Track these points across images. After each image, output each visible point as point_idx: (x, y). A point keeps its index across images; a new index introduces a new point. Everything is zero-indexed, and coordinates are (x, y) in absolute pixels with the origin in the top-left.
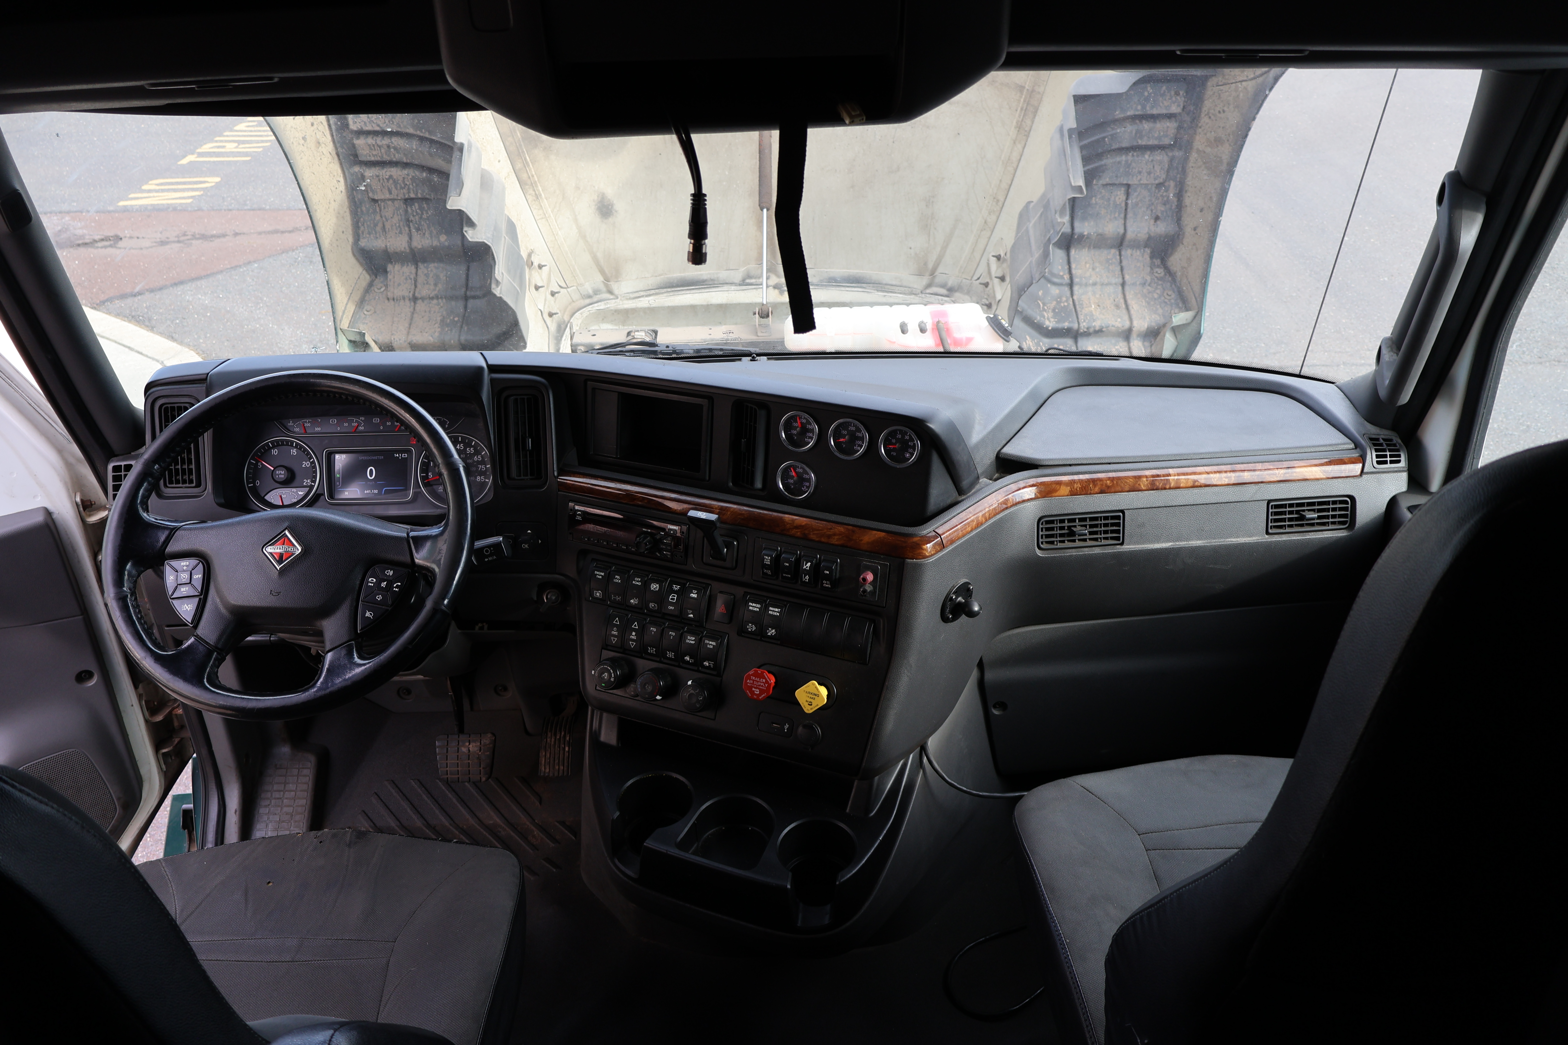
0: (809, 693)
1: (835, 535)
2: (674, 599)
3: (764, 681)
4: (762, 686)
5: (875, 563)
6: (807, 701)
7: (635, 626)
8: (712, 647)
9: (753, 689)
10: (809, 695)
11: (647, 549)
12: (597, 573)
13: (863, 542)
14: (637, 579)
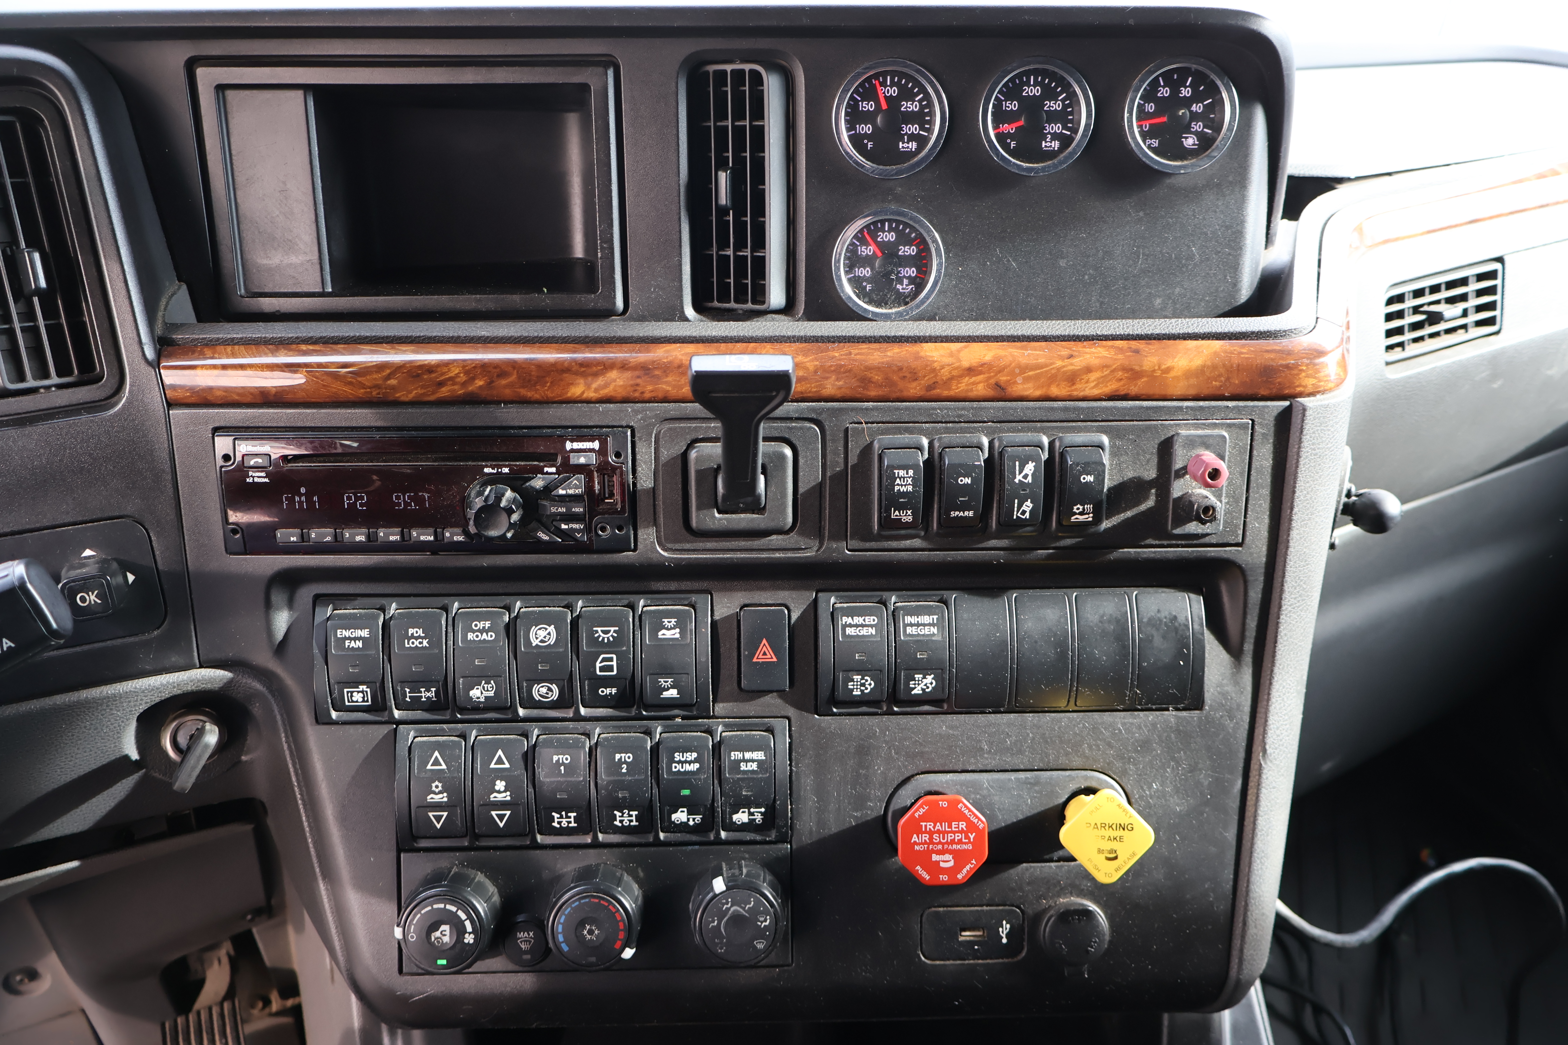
0: (1103, 825)
1: (1088, 370)
2: (610, 668)
3: (963, 825)
4: (960, 842)
5: (1215, 426)
6: (1100, 851)
7: (500, 762)
8: (754, 766)
9: (935, 857)
10: (1103, 832)
11: (511, 526)
12: (347, 633)
13: (1172, 374)
14: (481, 625)
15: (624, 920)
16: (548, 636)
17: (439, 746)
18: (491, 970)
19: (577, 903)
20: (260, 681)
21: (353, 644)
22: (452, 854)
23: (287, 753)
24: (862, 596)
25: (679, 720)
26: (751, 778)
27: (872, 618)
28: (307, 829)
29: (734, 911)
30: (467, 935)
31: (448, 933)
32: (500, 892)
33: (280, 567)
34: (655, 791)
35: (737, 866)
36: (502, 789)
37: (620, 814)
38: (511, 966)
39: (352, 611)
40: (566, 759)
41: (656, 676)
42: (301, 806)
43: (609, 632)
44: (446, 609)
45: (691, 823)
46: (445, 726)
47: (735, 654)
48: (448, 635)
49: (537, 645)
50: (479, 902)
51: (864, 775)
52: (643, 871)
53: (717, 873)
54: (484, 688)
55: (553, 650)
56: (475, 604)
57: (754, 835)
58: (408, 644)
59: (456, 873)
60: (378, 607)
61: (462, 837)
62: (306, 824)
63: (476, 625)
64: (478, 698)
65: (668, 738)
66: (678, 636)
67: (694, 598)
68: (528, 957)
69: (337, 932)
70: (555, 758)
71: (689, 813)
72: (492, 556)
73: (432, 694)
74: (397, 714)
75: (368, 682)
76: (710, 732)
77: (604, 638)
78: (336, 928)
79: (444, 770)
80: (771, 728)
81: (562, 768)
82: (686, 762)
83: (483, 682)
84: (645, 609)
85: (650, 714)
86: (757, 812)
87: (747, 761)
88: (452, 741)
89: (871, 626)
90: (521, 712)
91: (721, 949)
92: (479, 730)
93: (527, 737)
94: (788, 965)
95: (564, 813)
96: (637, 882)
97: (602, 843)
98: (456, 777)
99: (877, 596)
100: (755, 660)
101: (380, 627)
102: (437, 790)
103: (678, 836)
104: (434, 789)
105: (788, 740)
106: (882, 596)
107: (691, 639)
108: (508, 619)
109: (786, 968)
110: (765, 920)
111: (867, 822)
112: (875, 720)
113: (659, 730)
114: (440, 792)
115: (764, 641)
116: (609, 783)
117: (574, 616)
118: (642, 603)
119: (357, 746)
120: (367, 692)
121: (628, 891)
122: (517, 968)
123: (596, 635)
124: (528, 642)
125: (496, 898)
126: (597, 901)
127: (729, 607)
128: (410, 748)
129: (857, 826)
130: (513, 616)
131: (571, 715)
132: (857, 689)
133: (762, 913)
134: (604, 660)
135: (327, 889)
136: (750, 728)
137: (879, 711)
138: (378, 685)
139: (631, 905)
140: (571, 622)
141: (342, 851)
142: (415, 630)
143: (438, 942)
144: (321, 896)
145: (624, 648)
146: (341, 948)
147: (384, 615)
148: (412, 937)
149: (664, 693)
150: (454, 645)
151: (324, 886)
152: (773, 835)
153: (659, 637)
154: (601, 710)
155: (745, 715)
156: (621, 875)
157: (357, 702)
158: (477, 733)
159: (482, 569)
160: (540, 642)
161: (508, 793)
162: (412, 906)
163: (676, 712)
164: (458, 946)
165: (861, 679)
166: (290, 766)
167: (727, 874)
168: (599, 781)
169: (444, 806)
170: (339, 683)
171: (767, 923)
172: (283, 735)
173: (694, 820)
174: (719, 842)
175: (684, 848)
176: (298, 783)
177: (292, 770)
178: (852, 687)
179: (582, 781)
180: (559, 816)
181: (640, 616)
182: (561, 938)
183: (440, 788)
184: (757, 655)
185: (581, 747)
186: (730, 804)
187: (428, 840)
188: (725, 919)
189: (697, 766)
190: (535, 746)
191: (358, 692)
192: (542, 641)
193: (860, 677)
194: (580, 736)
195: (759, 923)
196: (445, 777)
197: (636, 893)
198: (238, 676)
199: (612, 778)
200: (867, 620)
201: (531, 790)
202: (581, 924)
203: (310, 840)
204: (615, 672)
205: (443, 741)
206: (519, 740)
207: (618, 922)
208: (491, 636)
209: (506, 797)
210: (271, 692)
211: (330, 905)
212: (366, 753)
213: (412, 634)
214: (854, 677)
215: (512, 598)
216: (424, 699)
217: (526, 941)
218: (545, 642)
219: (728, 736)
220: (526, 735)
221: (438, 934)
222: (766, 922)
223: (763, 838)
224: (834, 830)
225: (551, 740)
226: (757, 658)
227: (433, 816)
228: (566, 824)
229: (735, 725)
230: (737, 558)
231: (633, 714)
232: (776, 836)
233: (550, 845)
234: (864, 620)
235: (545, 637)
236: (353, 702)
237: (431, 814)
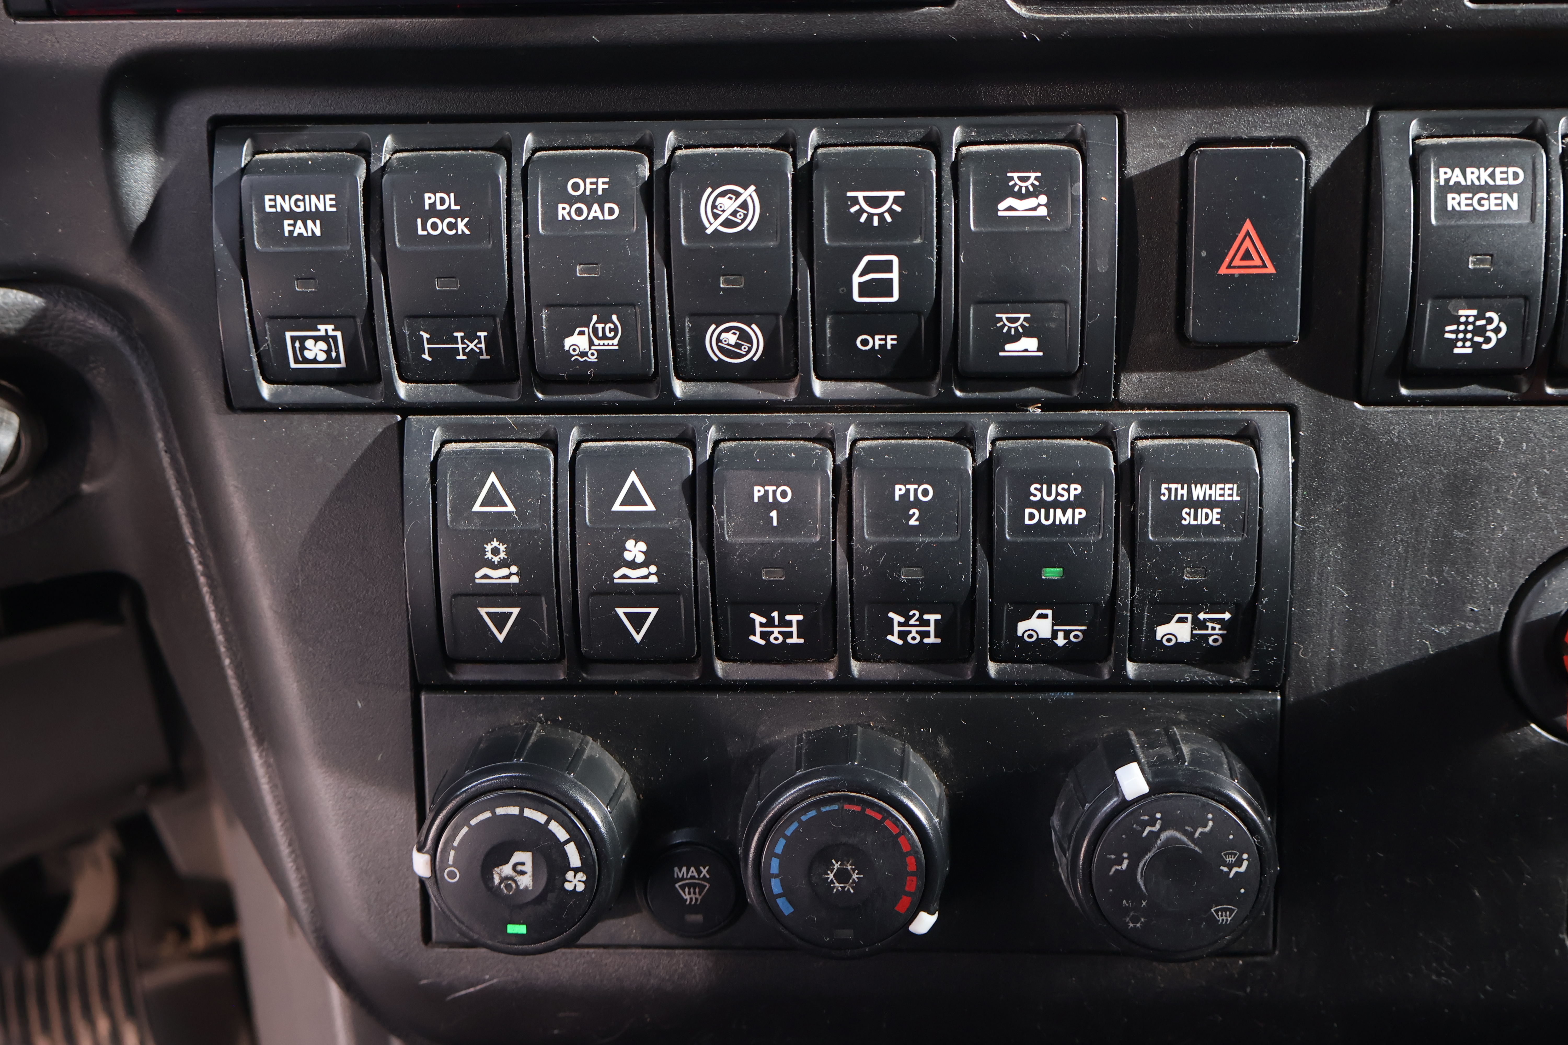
2: (884, 287)
7: (633, 497)
8: (1213, 516)
12: (285, 204)
14: (587, 186)
15: (917, 852)
16: (742, 212)
17: (495, 462)
18: (617, 942)
19: (812, 813)
20: (103, 315)
21: (299, 229)
22: (530, 697)
23: (170, 474)
24: (1484, 120)
25: (1035, 411)
26: (1206, 543)
27: (1511, 170)
28: (220, 638)
29: (1169, 840)
30: (570, 875)
31: (528, 868)
32: (634, 781)
33: (129, 49)
34: (983, 568)
35: (1163, 739)
36: (640, 558)
37: (902, 620)
38: (660, 935)
39: (295, 155)
40: (783, 493)
41: (990, 307)
42: (205, 590)
43: (883, 200)
44: (506, 150)
45: (1061, 641)
46: (509, 418)
47: (1172, 260)
48: (514, 208)
49: (716, 230)
50: (594, 804)
51: (1463, 541)
52: (948, 744)
53: (1127, 757)
54: (595, 330)
55: (754, 244)
56: (572, 140)
57: (1200, 672)
58: (424, 228)
59: (541, 740)
60: (353, 145)
61: (550, 661)
62: (217, 627)
63: (576, 187)
64: (583, 354)
65: (1012, 450)
66: (1043, 212)
67: (1081, 124)
68: (699, 918)
69: (292, 852)
70: (758, 492)
71: (1056, 621)
72: (612, 18)
73: (479, 344)
74: (402, 389)
75: (337, 317)
76: (1107, 437)
77: (870, 216)
78: (290, 844)
79: (509, 514)
80: (1251, 432)
81: (774, 514)
82: (1056, 504)
83: (595, 318)
84: (964, 150)
85: (970, 395)
86: (1212, 620)
87: (1196, 505)
88: (527, 451)
89: (1509, 190)
90: (679, 388)
91: (1135, 920)
92: (584, 428)
93: (693, 446)
94: (1263, 954)
95: (775, 614)
96: (936, 769)
97: (858, 680)
98: (537, 532)
99: (1521, 119)
100: (1223, 270)
101: (360, 189)
102: (496, 559)
103: (1028, 670)
104: (489, 555)
105: (1291, 460)
106: (1535, 120)
107: (1075, 219)
108: (647, 174)
109: (1259, 959)
110: (1239, 863)
111: (1464, 647)
112: (1494, 416)
113: (992, 431)
114: (503, 564)
115: (1248, 226)
116: (880, 548)
117: (800, 164)
118: (958, 134)
119: (319, 460)
120: (335, 338)
121: (921, 788)
122: (673, 939)
123: (853, 210)
124: (696, 226)
125: (628, 795)
126: (857, 808)
127: (1162, 146)
128: (434, 465)
129: (1437, 655)
130: (659, 164)
131: (792, 396)
132: (1464, 340)
133: (1232, 846)
134: (871, 267)
135: (267, 764)
136: (1201, 431)
137: (1509, 394)
138: (359, 322)
139: (930, 819)
140: (794, 177)
141: (295, 685)
142: (439, 195)
143: (508, 887)
144: (256, 779)
145: (918, 241)
146: (301, 886)
147: (368, 164)
148: (452, 875)
149: (1008, 347)
150: (526, 232)
151: (261, 756)
152: (1246, 672)
153: (1000, 214)
154: (859, 385)
155: (1190, 400)
156: (903, 751)
157: (315, 361)
158: (581, 432)
159: (589, 50)
160: (724, 224)
161: (653, 569)
162: (449, 807)
163: (1031, 391)
164: (552, 897)
165: (1477, 318)
166: (178, 502)
167: (1146, 757)
168: (856, 545)
169: (512, 595)
170: (272, 318)
171: (1243, 869)
172: (159, 435)
173: (1067, 634)
174: (1120, 683)
175: (1041, 696)
176: (196, 539)
177: (182, 511)
178: (1453, 336)
179: (817, 545)
180: (764, 620)
181: (955, 166)
182: (776, 886)
183: (503, 555)
184: (1228, 260)
185: (816, 468)
186: (1153, 603)
187: (478, 667)
188: (1147, 857)
189: (1081, 513)
190: (710, 464)
191: (317, 339)
192: (727, 223)
193: (1474, 312)
194: (810, 444)
195: (1225, 869)
196: (514, 531)
197: (937, 792)
198: (55, 305)
199: (885, 539)
200: (1498, 176)
201: (704, 562)
202: (823, 857)
203: (227, 662)
204: (896, 297)
205: (507, 452)
206: (675, 449)
207: (904, 855)
208: (611, 211)
209: (648, 575)
210: (130, 340)
211: (275, 797)
212: (340, 475)
213: (433, 205)
214: (1461, 312)
215: (656, 124)
216: (461, 357)
217: (694, 886)
218: (735, 225)
219: (1152, 447)
220: (690, 441)
221: (507, 870)
222: (1240, 866)
223: (1222, 678)
224: (1385, 664)
225: (749, 453)
226: (1229, 267)
227: (487, 613)
228: (781, 639)
229: (1166, 423)
230: (1195, 21)
231: (934, 394)
232: (1252, 674)
233: (743, 681)
234: (1492, 176)
235: (734, 213)
236: (306, 361)
237: (483, 611)
